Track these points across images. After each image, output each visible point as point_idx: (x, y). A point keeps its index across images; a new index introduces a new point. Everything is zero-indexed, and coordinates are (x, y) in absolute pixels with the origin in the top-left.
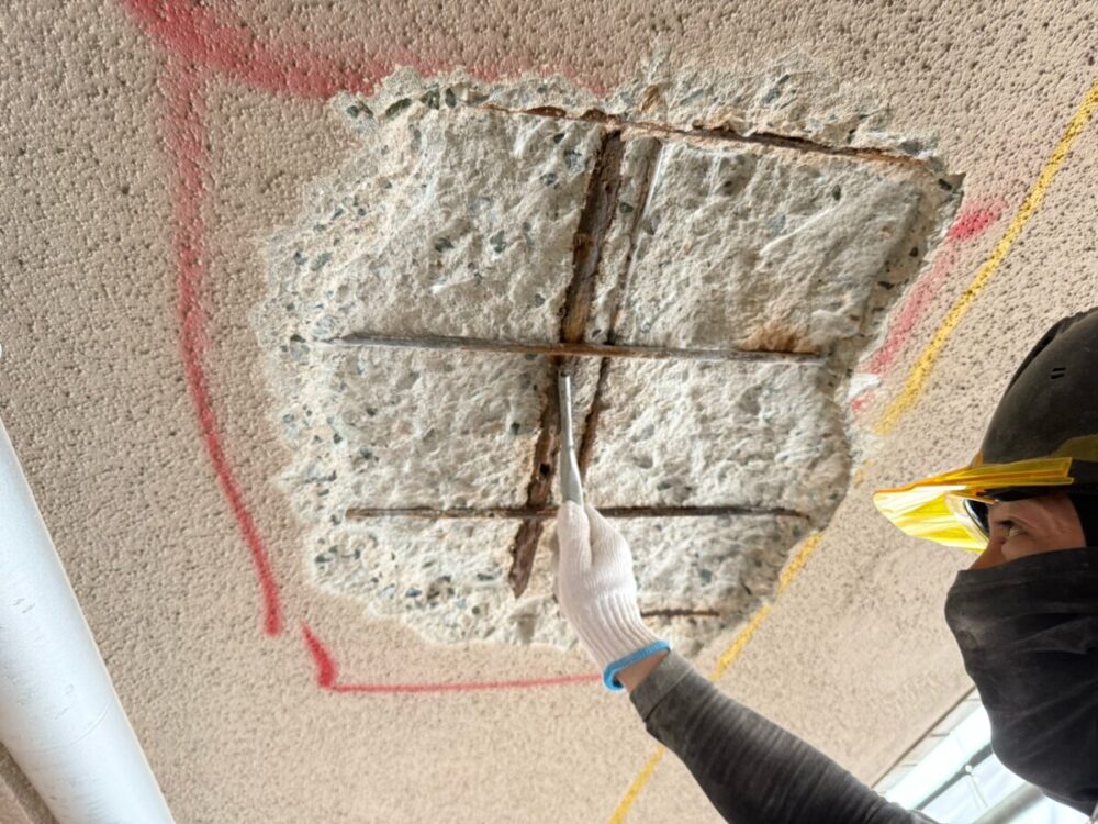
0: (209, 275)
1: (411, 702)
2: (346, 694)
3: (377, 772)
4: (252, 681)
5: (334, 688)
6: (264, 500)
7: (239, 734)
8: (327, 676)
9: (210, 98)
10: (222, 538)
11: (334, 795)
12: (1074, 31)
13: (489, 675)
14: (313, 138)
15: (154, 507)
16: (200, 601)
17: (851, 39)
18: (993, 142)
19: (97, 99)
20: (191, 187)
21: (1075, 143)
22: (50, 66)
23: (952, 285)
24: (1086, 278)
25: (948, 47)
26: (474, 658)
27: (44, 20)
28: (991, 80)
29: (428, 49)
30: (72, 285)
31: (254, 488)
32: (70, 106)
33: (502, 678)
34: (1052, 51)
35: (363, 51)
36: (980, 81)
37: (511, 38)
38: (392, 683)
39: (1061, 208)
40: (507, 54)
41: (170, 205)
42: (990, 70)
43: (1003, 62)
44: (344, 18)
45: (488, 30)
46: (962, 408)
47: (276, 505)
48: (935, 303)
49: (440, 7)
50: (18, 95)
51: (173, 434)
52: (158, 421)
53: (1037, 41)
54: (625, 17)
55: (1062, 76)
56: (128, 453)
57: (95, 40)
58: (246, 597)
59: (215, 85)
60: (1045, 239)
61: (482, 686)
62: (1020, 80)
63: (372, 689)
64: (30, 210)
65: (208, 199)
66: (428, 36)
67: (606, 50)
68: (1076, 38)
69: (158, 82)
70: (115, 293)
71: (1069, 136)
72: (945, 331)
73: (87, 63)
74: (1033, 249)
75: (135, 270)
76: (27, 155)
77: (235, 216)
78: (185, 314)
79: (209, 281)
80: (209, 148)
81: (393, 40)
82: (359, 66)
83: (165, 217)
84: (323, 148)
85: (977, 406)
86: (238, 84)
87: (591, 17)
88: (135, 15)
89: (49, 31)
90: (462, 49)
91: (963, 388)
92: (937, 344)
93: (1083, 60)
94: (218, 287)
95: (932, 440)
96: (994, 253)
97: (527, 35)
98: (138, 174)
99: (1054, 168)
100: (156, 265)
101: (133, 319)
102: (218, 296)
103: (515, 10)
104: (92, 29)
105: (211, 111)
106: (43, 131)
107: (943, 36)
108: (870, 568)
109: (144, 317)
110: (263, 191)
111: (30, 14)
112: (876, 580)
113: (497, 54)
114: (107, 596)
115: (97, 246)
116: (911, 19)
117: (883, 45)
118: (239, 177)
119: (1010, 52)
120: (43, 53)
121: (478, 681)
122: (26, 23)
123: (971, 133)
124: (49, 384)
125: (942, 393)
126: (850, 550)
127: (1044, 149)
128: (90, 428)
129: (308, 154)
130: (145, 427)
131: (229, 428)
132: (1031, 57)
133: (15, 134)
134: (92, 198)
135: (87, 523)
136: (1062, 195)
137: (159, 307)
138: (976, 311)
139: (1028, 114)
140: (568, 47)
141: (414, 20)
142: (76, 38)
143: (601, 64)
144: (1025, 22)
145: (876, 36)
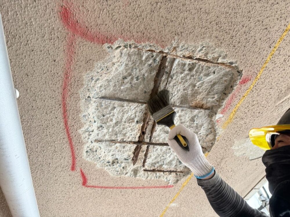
0: (71, 81)
1: (105, 191)
2: (89, 188)
3: (94, 210)
4: (66, 183)
5: (86, 186)
6: (76, 136)
7: (60, 198)
8: (84, 183)
9: (77, 42)
10: (64, 145)
12: (266, 41)
13: (125, 185)
14: (99, 53)
15: (49, 136)
16: (56, 161)
17: (218, 39)
18: (249, 63)
19: (52, 41)
20: (70, 61)
21: (267, 65)
22: (42, 33)
23: (240, 95)
24: (270, 95)
25: (239, 42)
26: (122, 180)
27: (43, 23)
28: (248, 50)
29: (126, 36)
30: (39, 81)
31: (74, 133)
32: (45, 42)
33: (128, 186)
34: (262, 45)
35: (112, 35)
36: (246, 50)
37: (145, 35)
38: (101, 185)
39: (264, 79)
40: (143, 38)
41: (64, 65)
42: (248, 48)
43: (251, 46)
44: (109, 28)
45: (140, 33)
46: (242, 124)
47: (78, 137)
48: (236, 98)
49: (130, 27)
50: (34, 39)
51: (56, 118)
52: (53, 115)
53: (258, 42)
54: (169, 32)
55: (264, 50)
56: (45, 122)
57: (54, 28)
58: (68, 160)
59: (79, 39)
60: (261, 86)
61: (123, 188)
62: (255, 50)
63: (96, 187)
64: (32, 64)
65: (73, 64)
66: (127, 33)
67: (165, 39)
68: (267, 42)
69: (66, 38)
70: (48, 84)
71: (266, 63)
72: (238, 105)
73: (51, 33)
74: (258, 87)
75: (54, 79)
76: (34, 51)
77: (79, 68)
78: (64, 90)
79: (71, 82)
80: (75, 53)
81: (119, 33)
82: (111, 38)
83: (63, 67)
84: (101, 55)
85: (246, 123)
86: (84, 40)
87: (162, 31)
88: (63, 23)
89: (44, 25)
90: (134, 36)
91: (243, 119)
92: (236, 108)
93: (268, 47)
94: (73, 84)
95: (235, 131)
96: (250, 88)
97: (148, 34)
98: (58, 57)
99: (263, 70)
100: (59, 78)
101: (52, 90)
102: (72, 86)
103: (146, 29)
104: (53, 26)
105: (77, 45)
106: (38, 46)
107: (238, 40)
108: (220, 162)
109: (54, 90)
110: (86, 63)
111: (40, 21)
112: (222, 166)
113: (141, 38)
114: (33, 158)
115: (46, 73)
116: (231, 36)
117: (225, 41)
118: (81, 60)
119: (253, 44)
120: (42, 30)
121: (122, 187)
122: (39, 24)
123: (244, 61)
124: (29, 104)
125: (238, 120)
126: (215, 157)
127: (260, 66)
128: (37, 115)
129: (97, 56)
130: (50, 116)
131: (70, 117)
132: (257, 46)
133: (32, 47)
134: (47, 62)
135: (32, 139)
136: (265, 76)
137: (58, 88)
138: (245, 101)
139: (257, 58)
140: (157, 37)
141: (124, 29)
142: (49, 27)
143: (164, 41)
144: (256, 38)
145: (223, 39)
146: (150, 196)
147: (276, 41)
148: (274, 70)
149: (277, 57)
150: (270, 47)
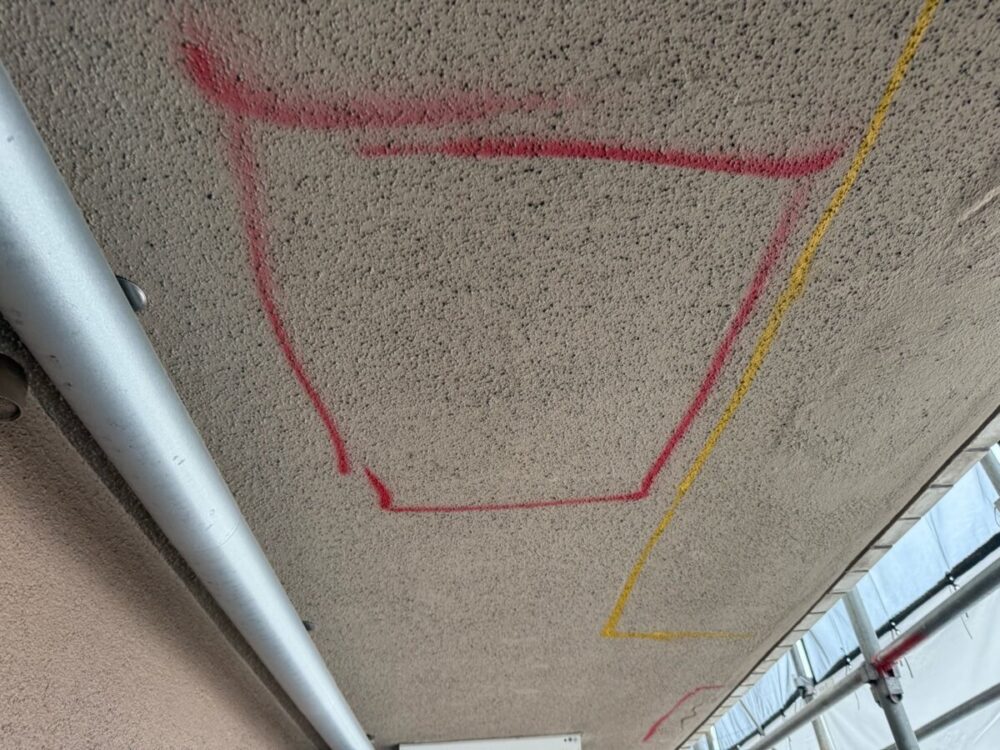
0: (269, 243)
1: (447, 519)
2: (401, 514)
3: (431, 570)
4: (334, 506)
5: (392, 510)
6: (326, 385)
7: (330, 543)
8: (385, 501)
9: (254, 136)
10: (302, 410)
11: (402, 586)
12: (876, 17)
13: (501, 499)
14: (324, 154)
15: (253, 392)
16: (292, 453)
17: (694, 46)
18: (825, 102)
19: (186, 144)
20: (250, 190)
21: (896, 95)
22: (155, 127)
23: (814, 206)
24: (930, 191)
25: (773, 41)
26: (488, 487)
27: (148, 101)
28: (812, 59)
29: (390, 90)
30: (184, 256)
31: (318, 378)
32: (170, 150)
33: (511, 502)
34: (860, 33)
35: (347, 95)
36: (805, 61)
37: (445, 76)
38: (432, 504)
39: (895, 143)
40: (444, 86)
41: (238, 202)
42: (811, 52)
43: (821, 46)
44: (332, 78)
45: (429, 73)
46: (843, 295)
47: (335, 387)
48: (802, 220)
49: (394, 63)
50: (138, 146)
51: (260, 345)
52: (250, 337)
53: (846, 28)
54: (522, 53)
55: (874, 50)
56: (233, 359)
57: (180, 109)
58: (324, 449)
59: (257, 128)
60: (887, 167)
61: (497, 507)
62: (839, 56)
63: (419, 510)
64: (154, 213)
65: (262, 197)
66: (389, 82)
67: (513, 76)
68: (879, 21)
69: (221, 130)
70: (211, 259)
71: (889, 91)
72: (816, 239)
73: (177, 123)
74: (877, 174)
75: (221, 244)
76: (148, 181)
77: (281, 206)
78: (257, 269)
79: (270, 247)
80: (258, 165)
81: (366, 87)
82: (346, 105)
83: (236, 210)
84: (331, 159)
85: (856, 292)
86: (271, 125)
87: (498, 56)
88: (202, 92)
89: (152, 107)
90: (413, 87)
91: (840, 280)
92: (811, 250)
93: (888, 36)
94: (276, 250)
95: (823, 319)
96: (845, 180)
97: (456, 73)
98: (216, 186)
99: (882, 115)
100: (234, 240)
101: (225, 274)
102: (277, 257)
103: (445, 59)
104: (177, 103)
105: (256, 143)
106: (155, 165)
107: (767, 34)
108: (792, 417)
109: (231, 272)
110: (296, 189)
111: (139, 98)
112: (797, 427)
113: (437, 87)
114: (229, 451)
115: (196, 231)
116: (739, 26)
117: (720, 46)
118: (280, 182)
119: (825, 38)
120: (150, 120)
121: (494, 505)
122: (138, 104)
123: (805, 99)
124: (178, 318)
125: (823, 285)
126: (771, 405)
127: (870, 103)
128: (206, 344)
129: (322, 164)
130: (242, 342)
131: (297, 340)
132: (844, 39)
133: (139, 169)
134: (189, 203)
135: (212, 404)
136: (893, 134)
137: (240, 266)
138: (838, 224)
139: (850, 80)
140: (486, 77)
141: (378, 73)
142: (168, 109)
143: (510, 85)
144: (833, 16)
145: (713, 42)
146: (584, 526)
147: (916, 8)
148: (927, 107)
149: (931, 64)
150: (896, 36)
